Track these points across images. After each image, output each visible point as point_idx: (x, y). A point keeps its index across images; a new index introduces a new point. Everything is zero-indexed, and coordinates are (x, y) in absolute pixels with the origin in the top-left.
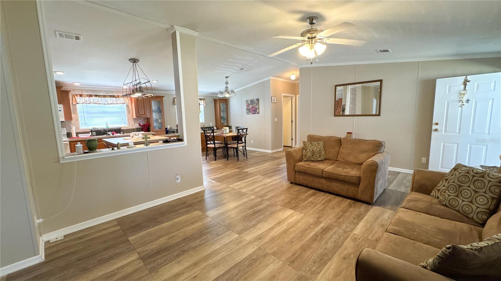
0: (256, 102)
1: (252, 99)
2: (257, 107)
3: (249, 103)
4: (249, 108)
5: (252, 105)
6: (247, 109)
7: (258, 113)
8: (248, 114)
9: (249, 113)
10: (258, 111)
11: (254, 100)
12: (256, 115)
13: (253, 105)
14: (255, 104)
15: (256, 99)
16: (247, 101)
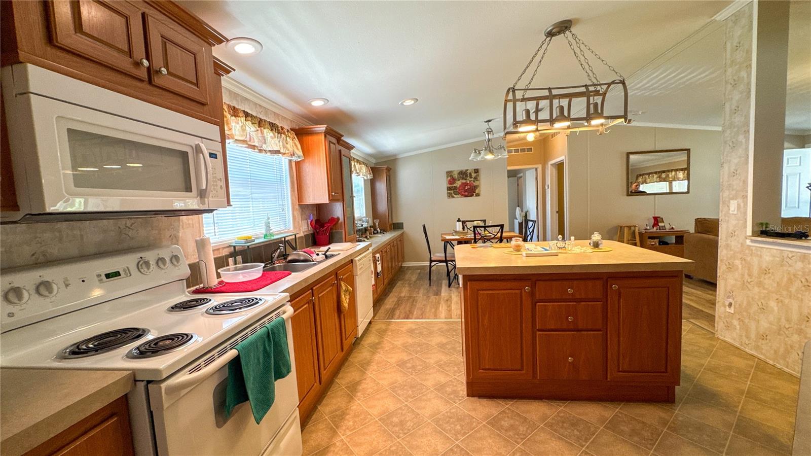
0: (474, 175)
1: (464, 169)
2: (476, 183)
3: (456, 176)
4: (455, 185)
5: (464, 181)
6: (449, 189)
7: (478, 195)
8: (453, 197)
9: (455, 196)
10: (477, 191)
11: (468, 172)
12: (474, 198)
13: (466, 179)
14: (471, 177)
15: (475, 169)
16: (449, 173)
